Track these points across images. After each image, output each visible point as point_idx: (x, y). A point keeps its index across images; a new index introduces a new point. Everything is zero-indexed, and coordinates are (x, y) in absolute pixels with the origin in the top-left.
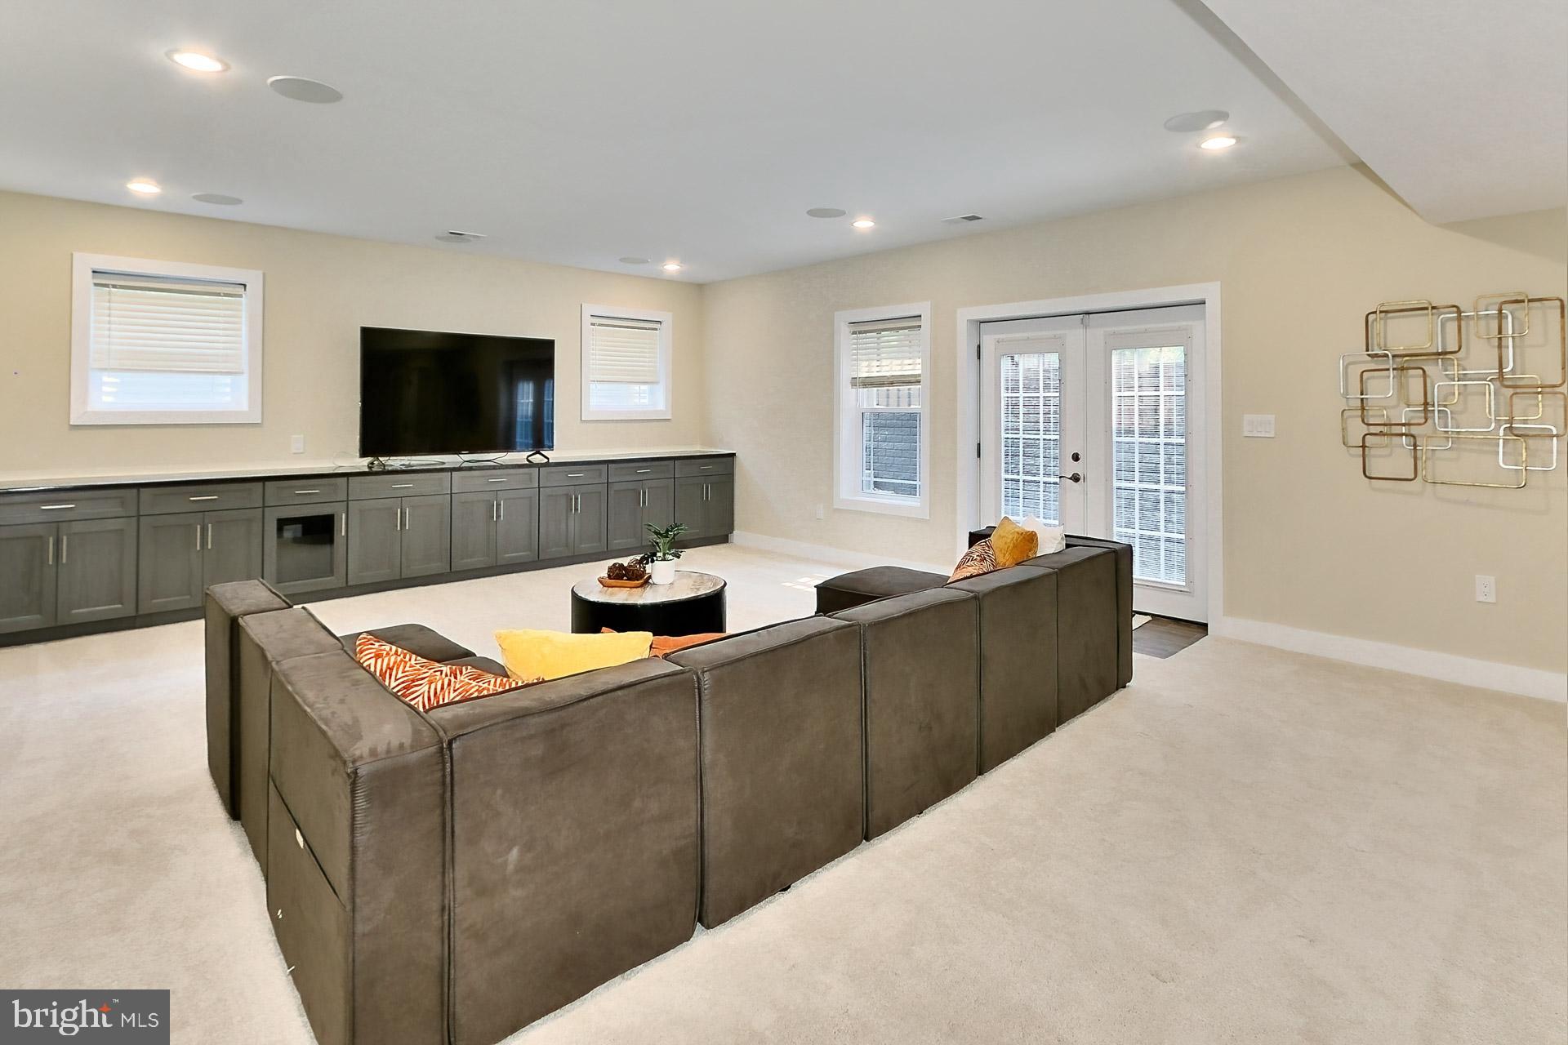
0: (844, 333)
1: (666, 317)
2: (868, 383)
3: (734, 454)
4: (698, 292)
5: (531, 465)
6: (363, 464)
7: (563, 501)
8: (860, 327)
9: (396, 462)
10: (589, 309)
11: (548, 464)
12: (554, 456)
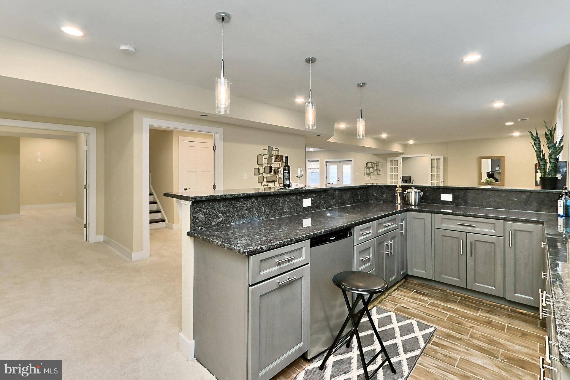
0: (308, 161)
2: (312, 169)
8: (310, 161)
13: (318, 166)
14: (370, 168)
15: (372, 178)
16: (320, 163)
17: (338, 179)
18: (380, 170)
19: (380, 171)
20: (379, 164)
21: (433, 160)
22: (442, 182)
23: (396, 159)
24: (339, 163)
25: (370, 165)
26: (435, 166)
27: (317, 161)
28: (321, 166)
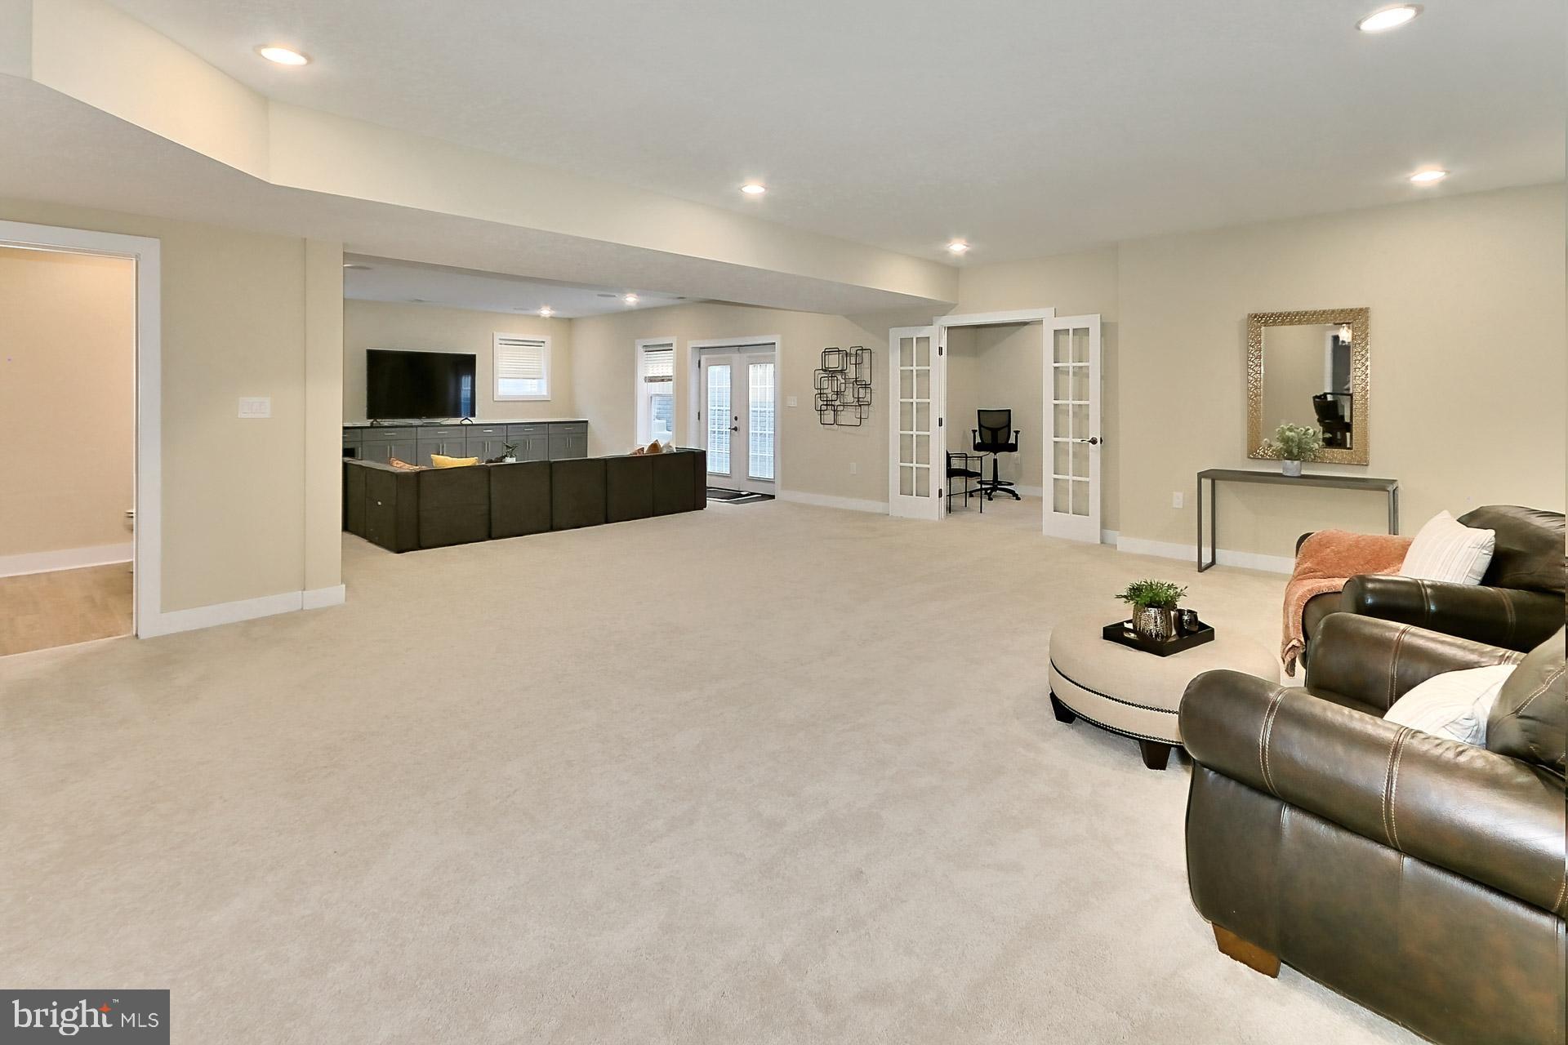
0: (640, 350)
1: (547, 339)
2: (652, 380)
3: (587, 422)
4: (568, 323)
5: (462, 425)
6: (368, 423)
7: (481, 444)
8: (649, 349)
9: (386, 422)
10: (498, 336)
11: (472, 425)
12: (474, 420)
13: (668, 370)
14: (831, 373)
15: (842, 419)
16: (677, 353)
17: (735, 424)
18: (866, 386)
19: (868, 391)
20: (866, 356)
21: (1062, 338)
22: (1094, 442)
23: (924, 332)
24: (736, 357)
25: (834, 362)
26: (1070, 364)
27: (667, 347)
28: (680, 366)
